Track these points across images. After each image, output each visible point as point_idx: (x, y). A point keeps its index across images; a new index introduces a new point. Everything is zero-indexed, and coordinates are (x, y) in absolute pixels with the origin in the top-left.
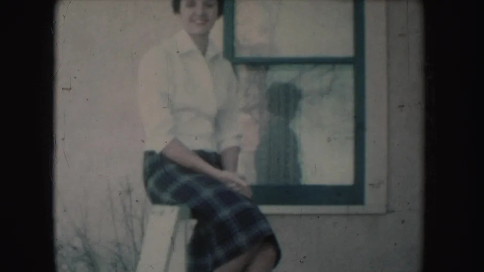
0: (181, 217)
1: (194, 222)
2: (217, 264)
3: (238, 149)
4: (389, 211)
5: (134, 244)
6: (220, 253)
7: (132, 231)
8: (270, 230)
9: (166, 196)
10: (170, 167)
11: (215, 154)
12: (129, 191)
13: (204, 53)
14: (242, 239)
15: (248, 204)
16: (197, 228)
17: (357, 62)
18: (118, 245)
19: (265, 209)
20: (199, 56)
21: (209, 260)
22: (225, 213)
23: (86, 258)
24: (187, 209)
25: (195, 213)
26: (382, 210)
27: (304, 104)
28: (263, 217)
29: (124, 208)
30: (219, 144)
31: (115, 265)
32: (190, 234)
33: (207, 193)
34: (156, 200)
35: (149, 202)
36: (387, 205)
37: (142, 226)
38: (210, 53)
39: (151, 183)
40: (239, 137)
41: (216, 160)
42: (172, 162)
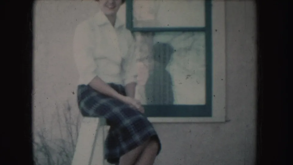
0: (100, 125)
1: (108, 127)
2: (122, 153)
3: (135, 84)
4: (227, 121)
5: (72, 141)
6: (124, 146)
7: (71, 134)
8: (155, 132)
9: (91, 112)
10: (94, 94)
11: (121, 86)
12: (69, 109)
13: (113, 24)
14: (137, 138)
15: (141, 116)
16: (110, 131)
17: (207, 30)
18: (63, 141)
19: (151, 119)
20: (110, 26)
21: (118, 151)
22: (127, 122)
23: (43, 150)
24: (104, 119)
25: (109, 122)
26: (223, 120)
27: (175, 56)
28: (150, 124)
29: (66, 120)
30: (123, 81)
31: (60, 154)
32: (106, 134)
33: (116, 110)
34: (85, 114)
35: (81, 116)
36: (226, 117)
37: (77, 130)
38: (117, 25)
39: (82, 104)
40: (136, 76)
41: (122, 90)
42: (95, 91)
